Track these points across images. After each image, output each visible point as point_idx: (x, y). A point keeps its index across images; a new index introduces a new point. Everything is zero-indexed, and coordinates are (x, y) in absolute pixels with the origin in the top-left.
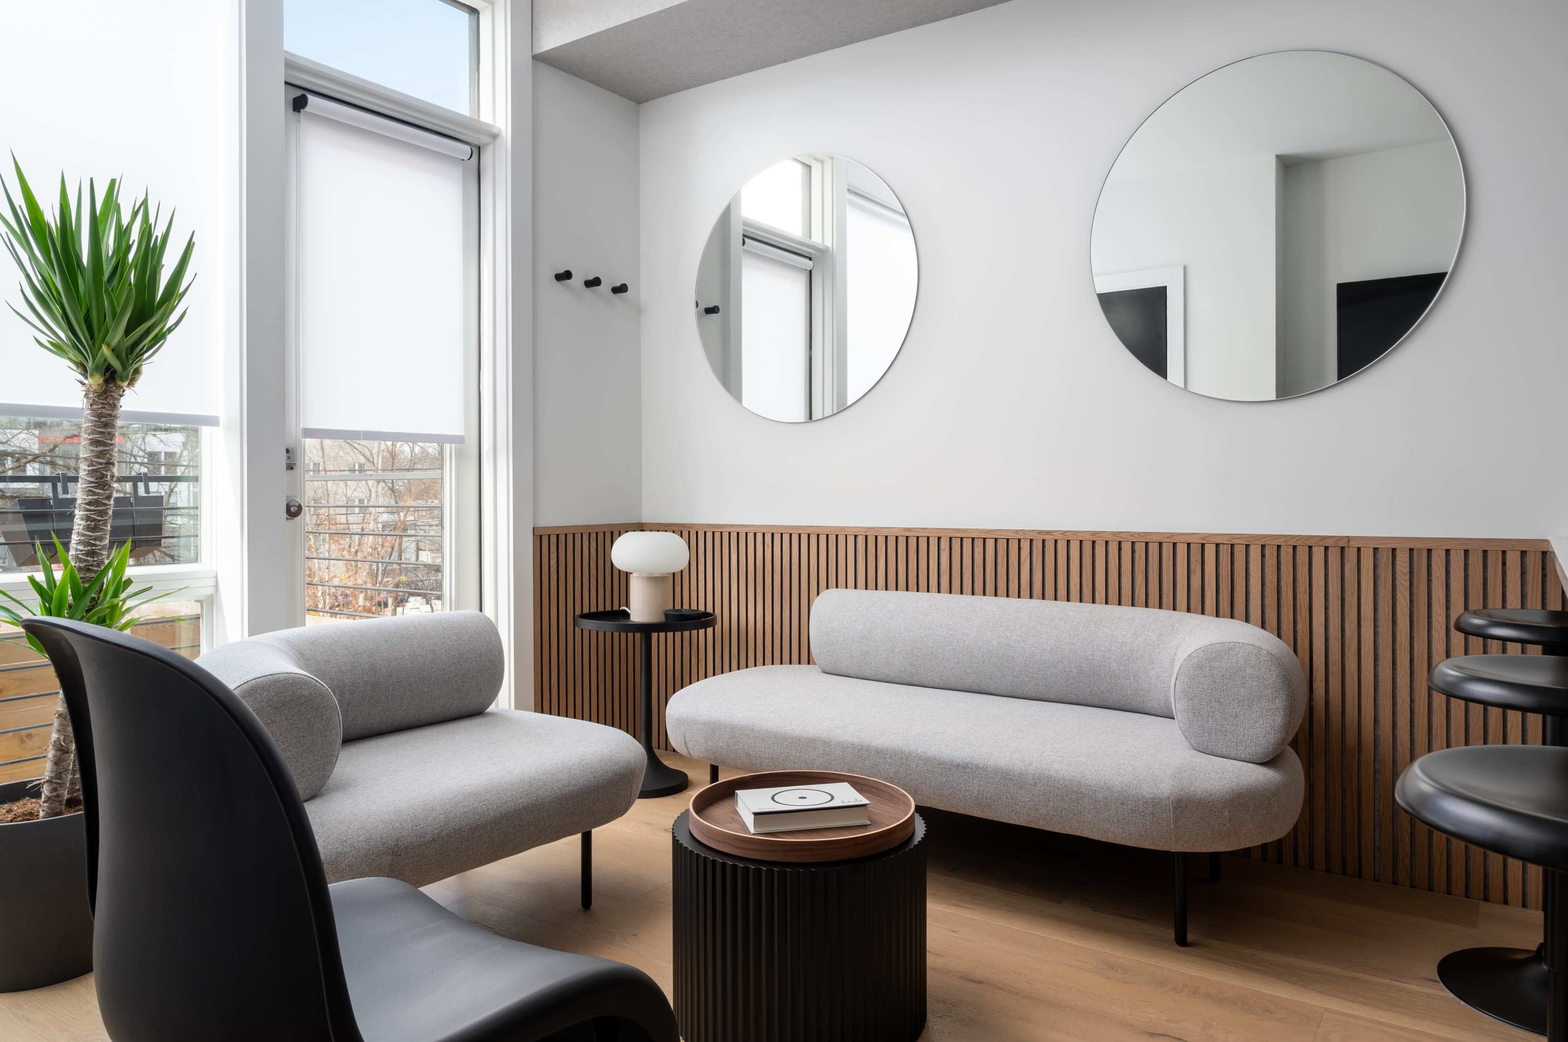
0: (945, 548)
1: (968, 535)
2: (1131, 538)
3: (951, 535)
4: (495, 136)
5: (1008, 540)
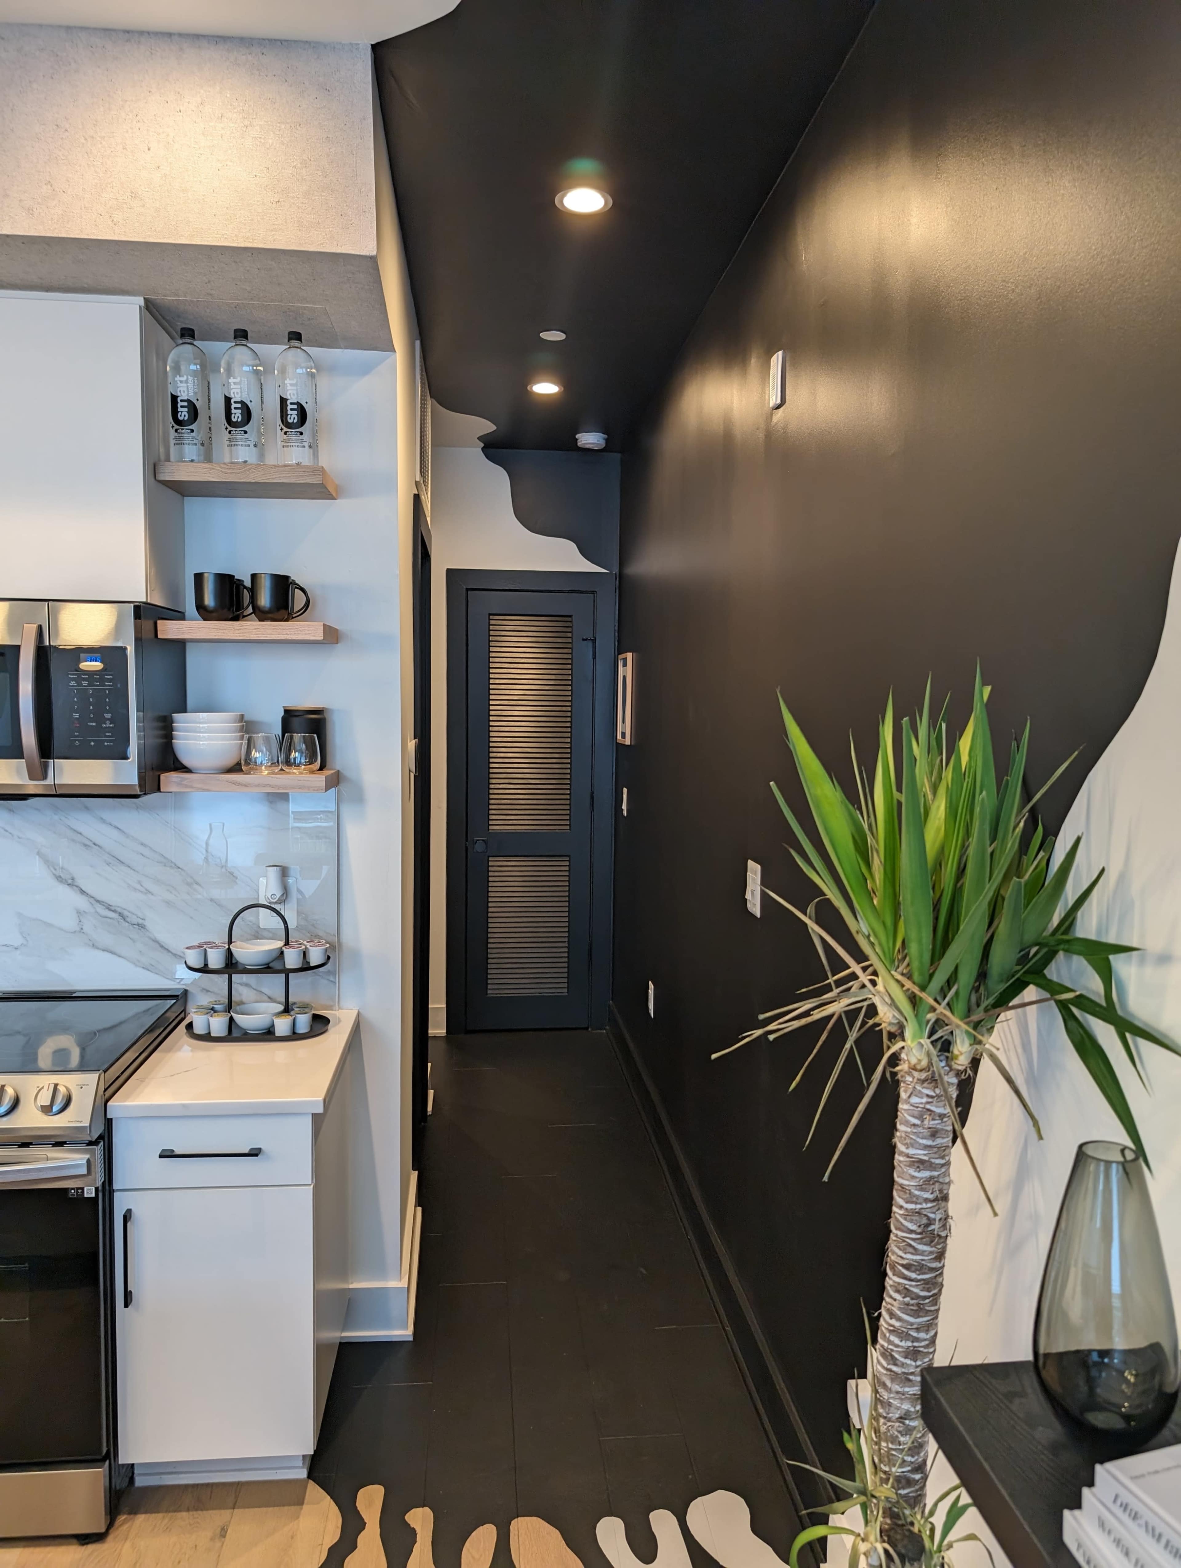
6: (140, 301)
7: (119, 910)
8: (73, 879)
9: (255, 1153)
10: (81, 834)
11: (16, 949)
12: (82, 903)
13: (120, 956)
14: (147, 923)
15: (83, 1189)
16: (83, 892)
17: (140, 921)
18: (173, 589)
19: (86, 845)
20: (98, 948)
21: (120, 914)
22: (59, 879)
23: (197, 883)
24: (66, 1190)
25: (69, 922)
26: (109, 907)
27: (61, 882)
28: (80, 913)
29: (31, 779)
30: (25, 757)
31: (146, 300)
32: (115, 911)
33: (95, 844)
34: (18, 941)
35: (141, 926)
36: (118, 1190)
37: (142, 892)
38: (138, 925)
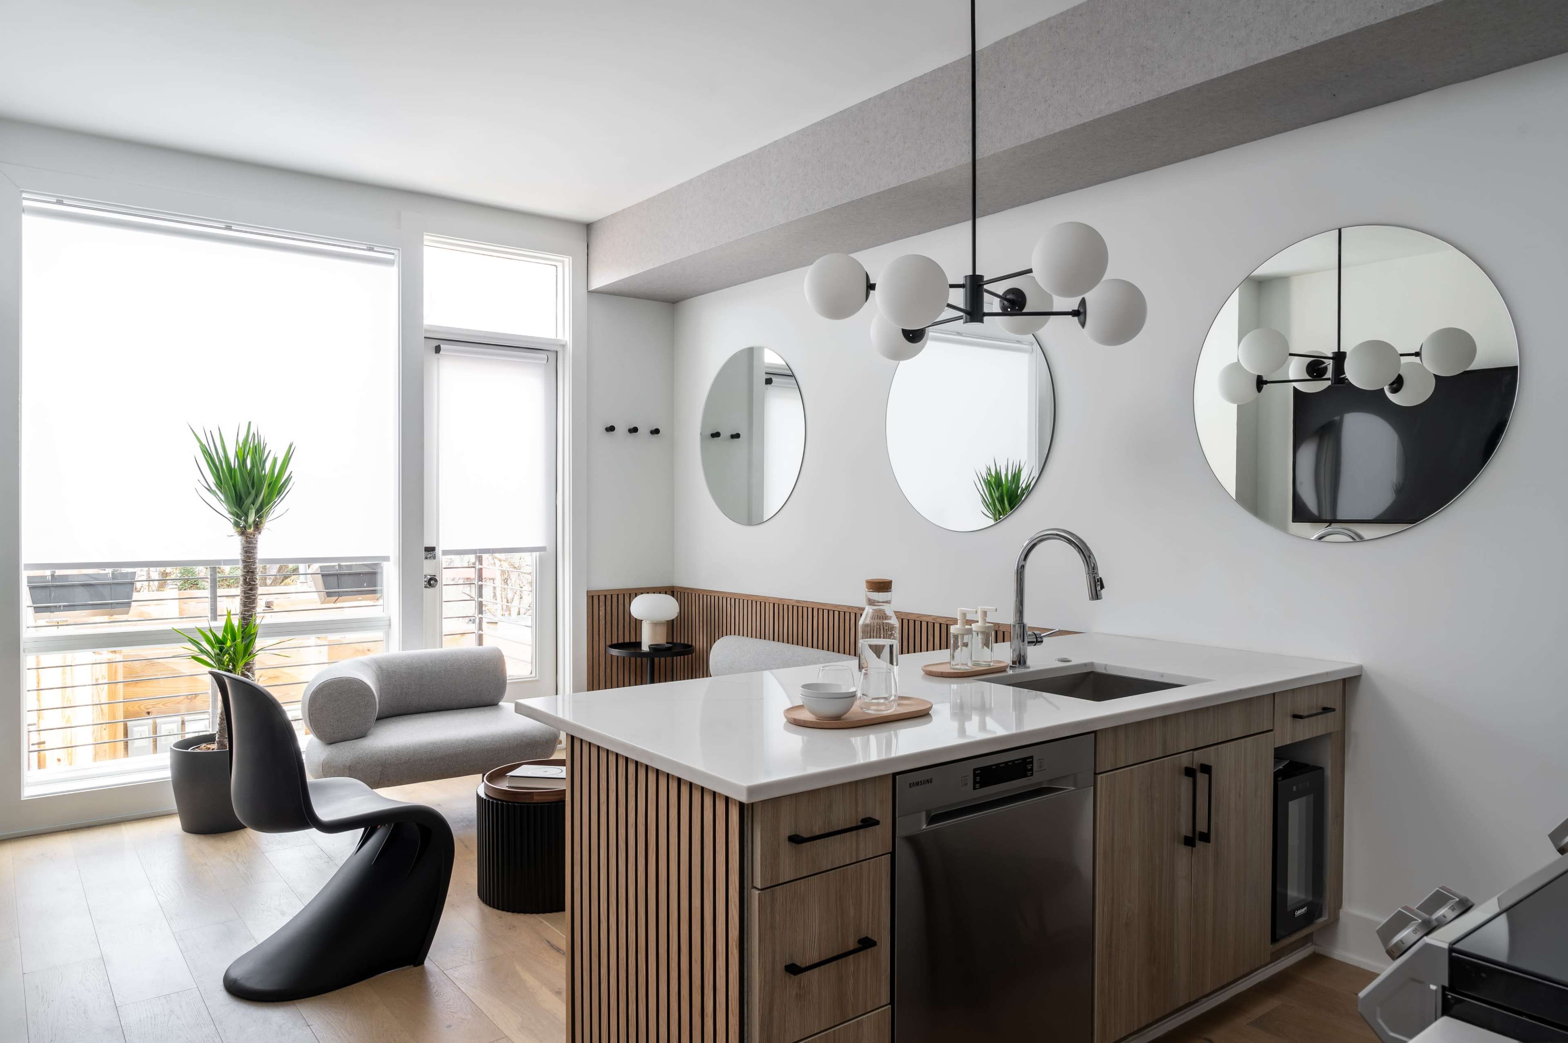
1: (826, 608)
4: (564, 346)
5: (845, 612)
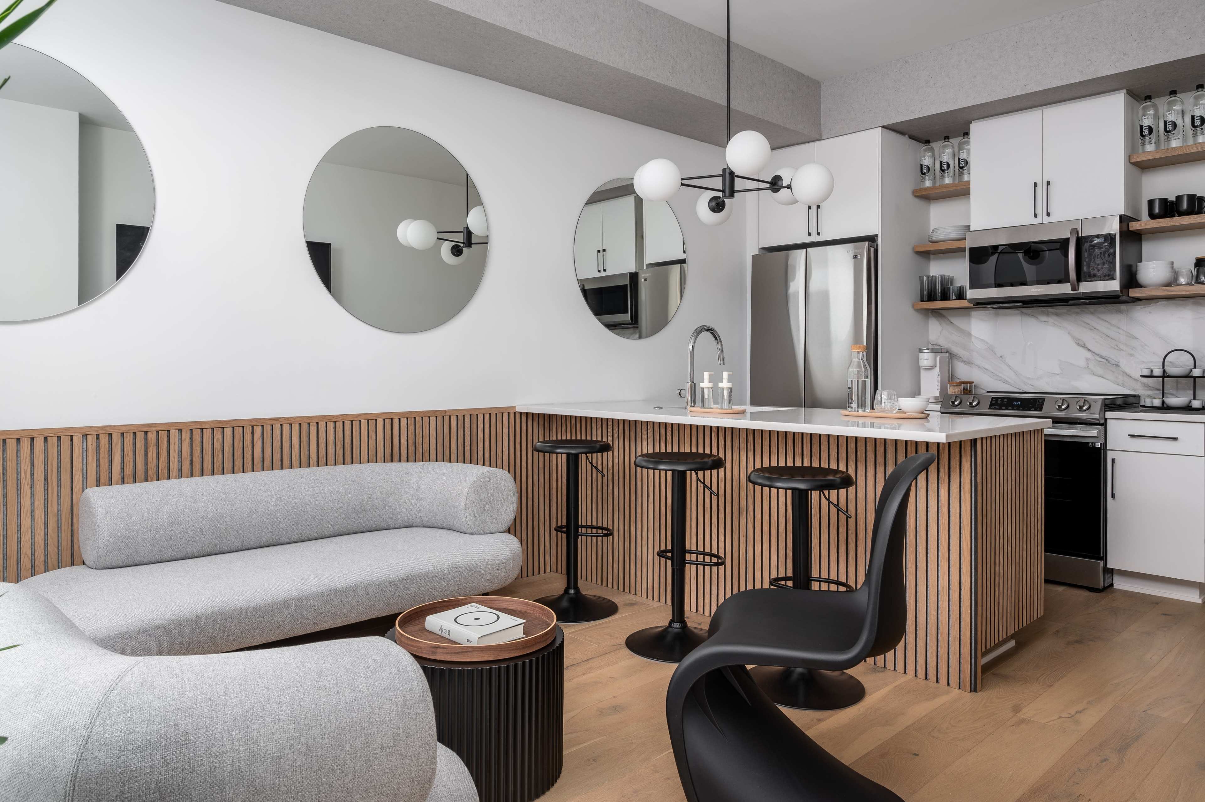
0: (185, 439)
2: (333, 419)
3: (191, 427)
5: (243, 427)
6: (1125, 91)
7: (1106, 358)
8: (1084, 344)
9: (1175, 439)
10: (1088, 324)
11: (1058, 375)
12: (1089, 355)
13: (1106, 379)
14: (1120, 364)
15: (1095, 443)
16: (1089, 350)
17: (1117, 363)
18: (1138, 210)
19: (1091, 329)
20: (1095, 375)
21: (1107, 360)
22: (1078, 344)
23: (1146, 345)
24: (1088, 443)
25: (1082, 363)
26: (1101, 357)
27: (1079, 345)
28: (1087, 359)
29: (1072, 291)
30: (1071, 281)
31: (1127, 90)
32: (1104, 359)
33: (1095, 329)
34: (1058, 371)
35: (1117, 366)
36: (1109, 450)
37: (1118, 350)
38: (1116, 365)
